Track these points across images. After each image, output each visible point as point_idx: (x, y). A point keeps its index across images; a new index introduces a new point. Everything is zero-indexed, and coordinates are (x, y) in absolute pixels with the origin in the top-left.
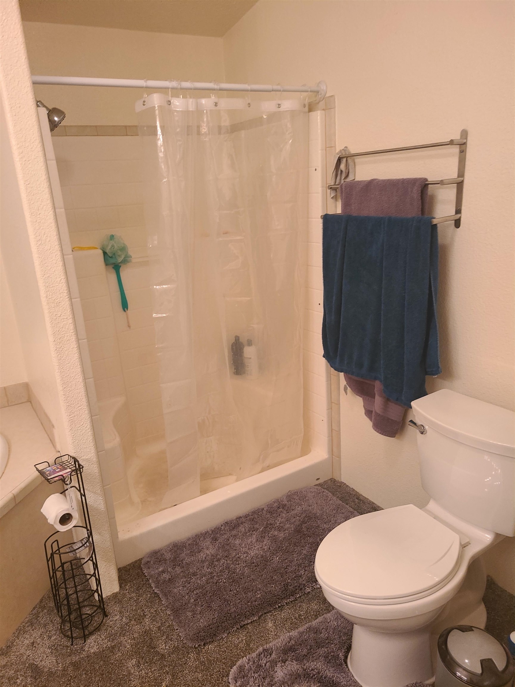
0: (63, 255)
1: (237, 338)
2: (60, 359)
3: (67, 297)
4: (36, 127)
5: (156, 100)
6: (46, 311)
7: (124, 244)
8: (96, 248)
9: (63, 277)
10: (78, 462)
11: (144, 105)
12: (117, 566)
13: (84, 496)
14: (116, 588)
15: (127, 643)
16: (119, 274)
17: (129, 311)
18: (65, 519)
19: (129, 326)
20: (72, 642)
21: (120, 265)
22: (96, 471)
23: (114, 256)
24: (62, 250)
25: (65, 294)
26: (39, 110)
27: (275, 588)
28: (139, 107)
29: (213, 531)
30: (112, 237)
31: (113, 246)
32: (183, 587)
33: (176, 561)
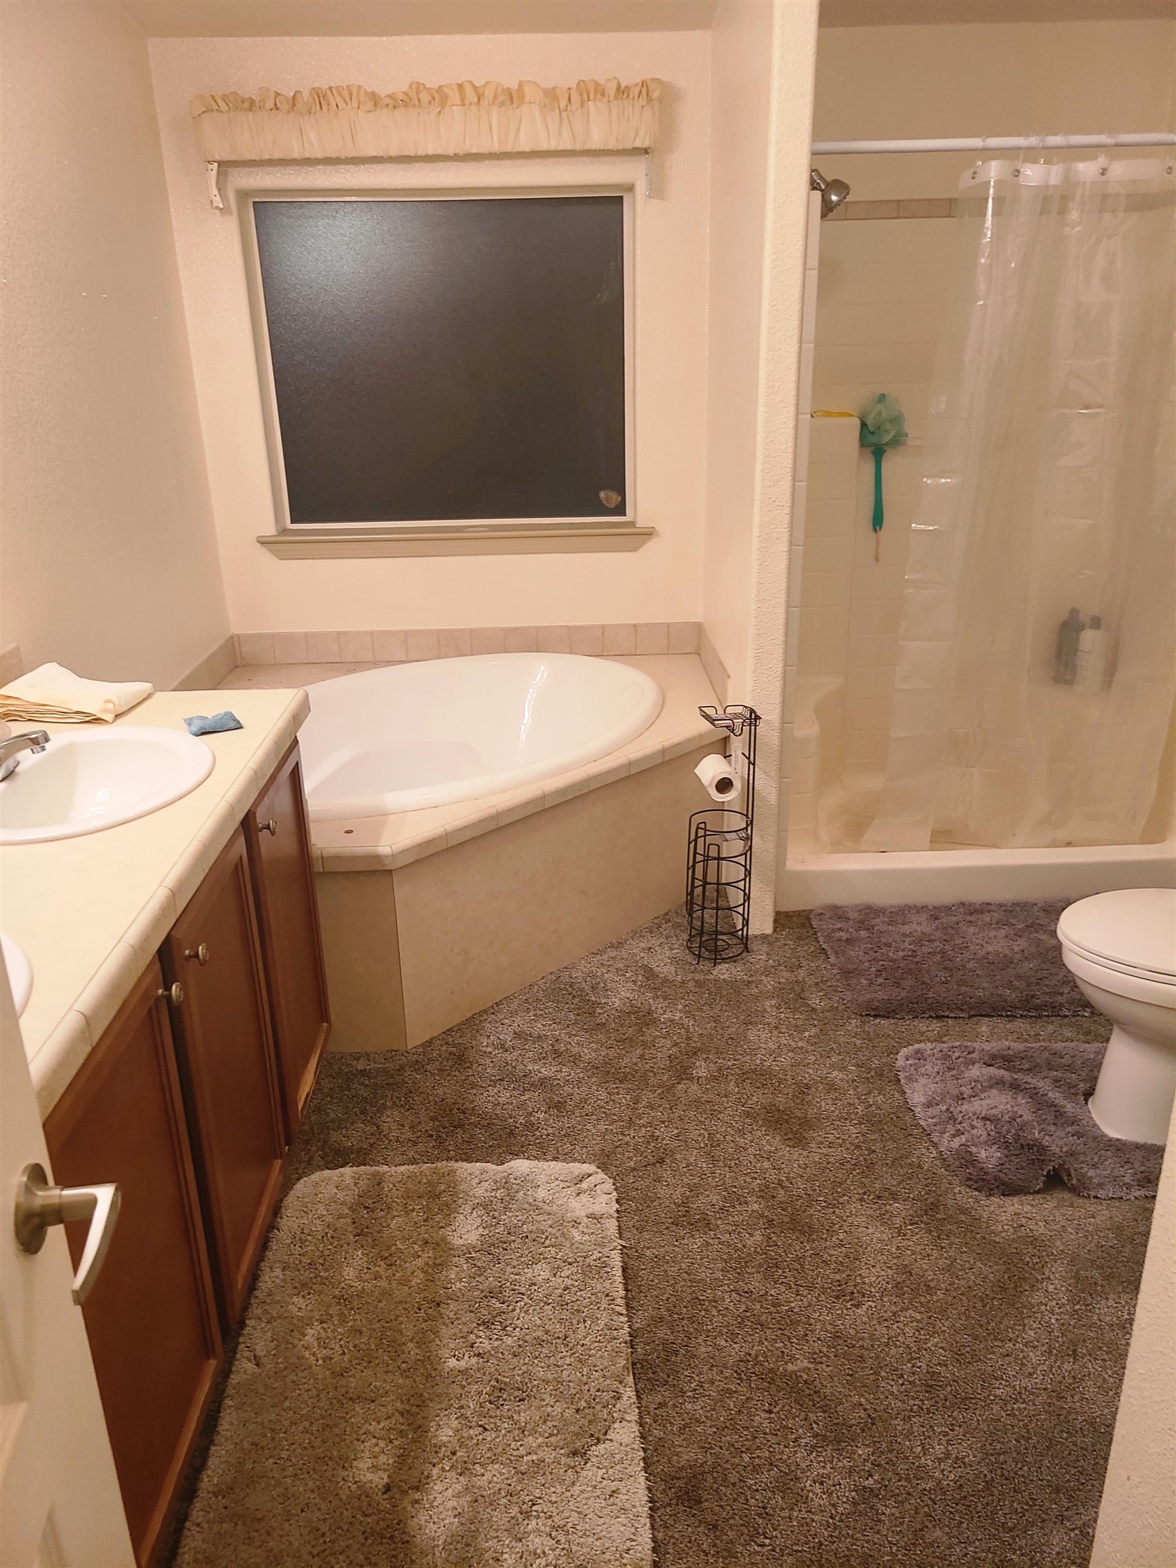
0: (797, 413)
1: (1074, 612)
2: (762, 565)
3: (790, 474)
4: (802, 223)
5: (994, 170)
6: (758, 491)
7: (900, 412)
8: (852, 416)
9: (791, 444)
10: (755, 713)
11: (973, 178)
12: (775, 906)
13: (754, 764)
14: (769, 930)
15: (769, 983)
16: (880, 464)
17: (882, 533)
18: (724, 785)
19: (877, 559)
20: (698, 961)
21: (885, 448)
22: (775, 742)
23: (877, 432)
24: (797, 405)
25: (788, 470)
26: (811, 195)
27: (1011, 996)
28: (965, 181)
29: (935, 908)
30: (882, 398)
31: (880, 413)
32: (865, 953)
33: (862, 924)
